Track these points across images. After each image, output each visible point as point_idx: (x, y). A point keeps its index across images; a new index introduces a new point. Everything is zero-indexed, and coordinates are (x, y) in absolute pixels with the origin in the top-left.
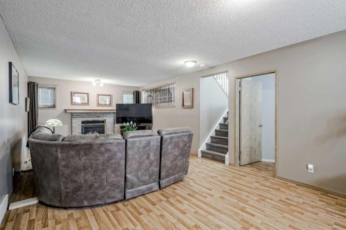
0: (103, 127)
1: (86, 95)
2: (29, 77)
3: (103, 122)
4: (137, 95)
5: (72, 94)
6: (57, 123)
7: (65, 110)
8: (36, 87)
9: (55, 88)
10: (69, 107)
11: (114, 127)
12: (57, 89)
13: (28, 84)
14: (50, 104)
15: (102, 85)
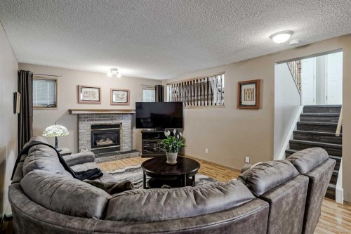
0: (118, 132)
1: (97, 90)
2: (20, 64)
3: (118, 126)
4: (160, 90)
5: (79, 89)
6: (61, 131)
7: (70, 111)
8: (29, 78)
9: (55, 81)
10: (75, 106)
11: (132, 133)
12: (59, 81)
13: (19, 74)
14: (49, 102)
15: (119, 76)
